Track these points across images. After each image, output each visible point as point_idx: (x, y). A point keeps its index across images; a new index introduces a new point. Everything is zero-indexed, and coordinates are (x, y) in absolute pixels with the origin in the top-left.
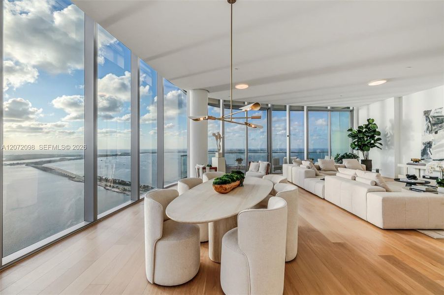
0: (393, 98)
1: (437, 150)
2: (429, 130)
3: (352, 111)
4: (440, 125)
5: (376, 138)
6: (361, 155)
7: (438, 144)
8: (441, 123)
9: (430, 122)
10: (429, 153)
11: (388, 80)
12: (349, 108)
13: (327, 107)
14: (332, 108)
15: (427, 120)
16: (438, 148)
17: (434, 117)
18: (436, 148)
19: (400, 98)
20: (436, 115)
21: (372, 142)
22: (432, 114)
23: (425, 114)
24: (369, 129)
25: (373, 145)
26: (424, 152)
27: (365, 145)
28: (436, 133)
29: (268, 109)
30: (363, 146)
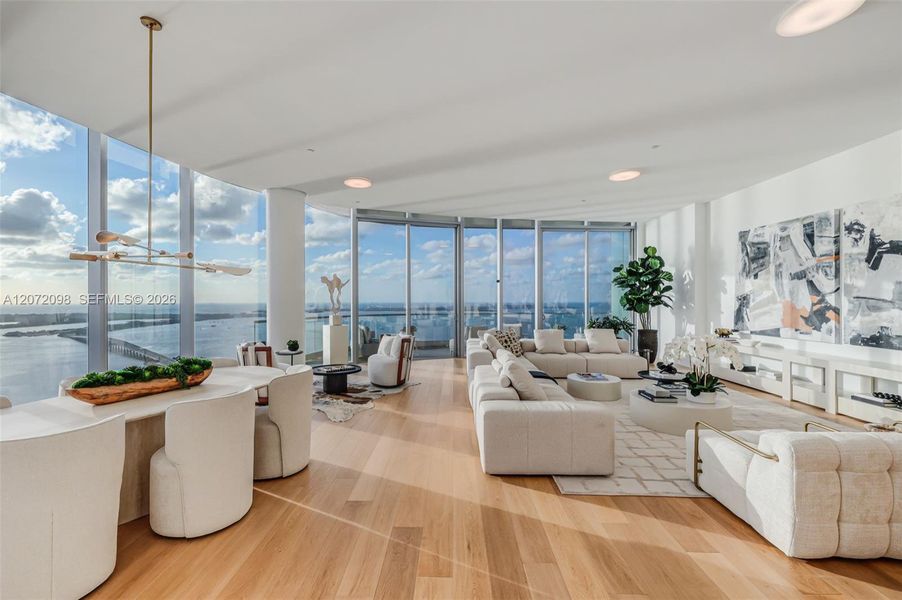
0: (693, 205)
1: (757, 311)
2: (747, 272)
3: (633, 231)
4: (761, 261)
5: (662, 287)
6: (637, 320)
7: (758, 299)
8: (762, 257)
9: (747, 254)
10: (745, 317)
11: (642, 171)
12: (629, 224)
13: (583, 223)
14: (592, 223)
15: (743, 251)
16: (757, 308)
17: (753, 244)
18: (755, 308)
19: (707, 205)
20: (756, 240)
21: (656, 293)
22: (751, 238)
23: (741, 237)
24: (649, 267)
25: (658, 301)
26: (739, 316)
27: (640, 300)
28: (756, 276)
29: (457, 227)
30: (638, 302)
